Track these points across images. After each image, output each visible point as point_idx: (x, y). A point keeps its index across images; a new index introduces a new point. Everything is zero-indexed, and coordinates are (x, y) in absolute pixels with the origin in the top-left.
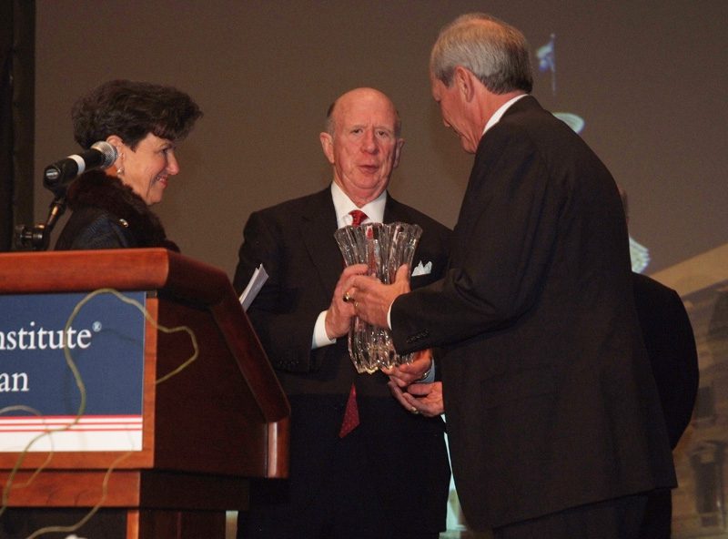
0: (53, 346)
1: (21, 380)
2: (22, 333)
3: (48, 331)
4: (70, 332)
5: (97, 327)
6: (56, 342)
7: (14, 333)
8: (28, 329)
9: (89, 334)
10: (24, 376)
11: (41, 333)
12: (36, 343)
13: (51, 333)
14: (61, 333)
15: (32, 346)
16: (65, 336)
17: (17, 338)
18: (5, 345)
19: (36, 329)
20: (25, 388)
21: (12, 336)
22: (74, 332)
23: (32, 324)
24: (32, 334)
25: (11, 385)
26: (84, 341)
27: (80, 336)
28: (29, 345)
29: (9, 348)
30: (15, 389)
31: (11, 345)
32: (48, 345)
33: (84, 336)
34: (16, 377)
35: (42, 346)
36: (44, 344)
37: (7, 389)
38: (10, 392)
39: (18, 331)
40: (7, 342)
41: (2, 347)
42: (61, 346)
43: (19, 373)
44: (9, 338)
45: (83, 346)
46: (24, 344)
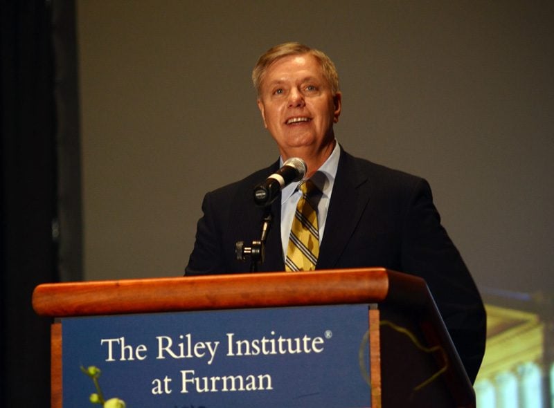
0: (291, 351)
1: (265, 381)
2: (264, 341)
3: (287, 338)
4: (306, 339)
5: (328, 334)
6: (294, 347)
7: (257, 341)
8: (269, 337)
9: (322, 341)
10: (268, 376)
11: (281, 340)
12: (277, 349)
13: (289, 341)
14: (298, 340)
15: (273, 352)
16: (302, 343)
17: (260, 345)
18: (250, 352)
19: (276, 338)
20: (269, 387)
21: (256, 343)
22: (309, 339)
23: (273, 333)
24: (273, 341)
25: (257, 385)
26: (318, 346)
27: (314, 342)
28: (271, 351)
29: (253, 353)
30: (261, 388)
31: (256, 351)
32: (288, 351)
33: (318, 342)
34: (261, 377)
35: (282, 352)
36: (283, 350)
37: (254, 388)
38: (257, 390)
39: (260, 339)
40: (252, 349)
41: (248, 353)
42: (298, 350)
43: (263, 375)
44: (254, 345)
45: (317, 351)
46: (267, 350)
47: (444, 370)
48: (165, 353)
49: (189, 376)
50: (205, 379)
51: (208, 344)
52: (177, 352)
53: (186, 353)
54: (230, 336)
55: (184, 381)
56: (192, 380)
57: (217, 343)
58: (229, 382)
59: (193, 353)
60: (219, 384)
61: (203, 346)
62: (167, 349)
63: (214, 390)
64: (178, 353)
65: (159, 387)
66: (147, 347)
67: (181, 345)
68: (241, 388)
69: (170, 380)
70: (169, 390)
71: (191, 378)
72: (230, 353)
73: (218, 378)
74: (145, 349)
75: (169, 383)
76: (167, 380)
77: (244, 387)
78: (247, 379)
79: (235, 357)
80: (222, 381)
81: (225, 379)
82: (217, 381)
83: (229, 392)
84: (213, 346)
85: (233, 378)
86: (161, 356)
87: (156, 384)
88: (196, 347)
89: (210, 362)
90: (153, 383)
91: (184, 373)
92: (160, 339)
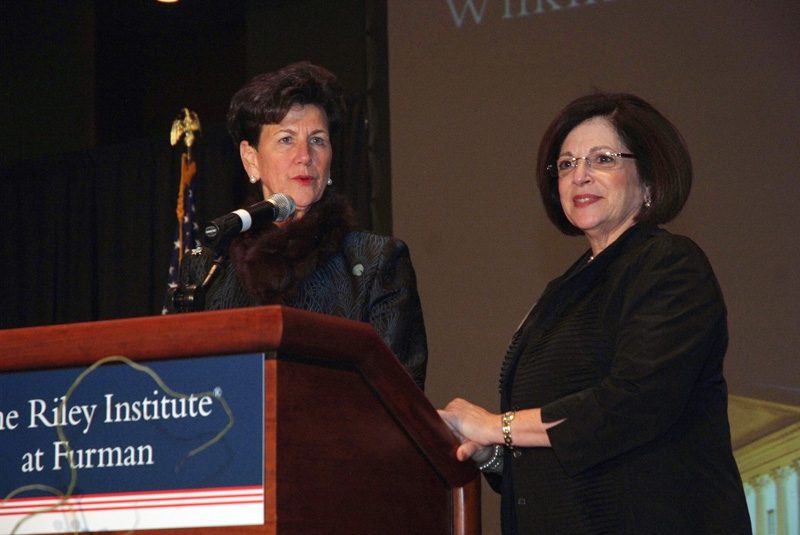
0: (175, 415)
1: (146, 452)
2: (146, 403)
3: (171, 399)
4: (192, 400)
5: (217, 392)
6: (179, 411)
7: (138, 403)
8: (152, 398)
9: (210, 402)
10: (149, 448)
11: (164, 402)
12: (160, 412)
13: (174, 402)
14: (183, 401)
15: (156, 417)
16: (187, 404)
17: (141, 408)
18: (130, 417)
19: (159, 398)
20: (150, 462)
21: (136, 406)
22: (196, 399)
23: (156, 392)
24: (155, 403)
25: (137, 459)
26: (206, 408)
27: (201, 404)
28: (153, 415)
29: (134, 419)
30: (141, 462)
31: (136, 416)
32: (171, 416)
33: (205, 403)
34: (141, 449)
35: (165, 416)
36: (167, 413)
37: (133, 463)
38: (136, 465)
39: (142, 401)
40: (132, 413)
41: (127, 419)
42: (183, 414)
43: (144, 446)
44: (135, 409)
45: (204, 414)
46: (148, 415)
47: (230, 426)
48: (38, 420)
49: (62, 449)
50: (80, 452)
51: (85, 408)
52: (50, 418)
53: (60, 421)
54: (109, 397)
55: (57, 455)
56: (66, 454)
57: (94, 407)
58: (106, 455)
59: (67, 420)
60: (95, 458)
61: (79, 411)
62: (40, 416)
63: (89, 465)
64: (52, 421)
65: (30, 462)
66: (19, 414)
67: (55, 410)
68: (119, 464)
69: (42, 454)
70: (41, 466)
71: (64, 451)
72: (108, 419)
73: (94, 451)
74: (16, 415)
75: (41, 457)
76: (38, 454)
77: (122, 461)
78: (126, 451)
79: (113, 424)
80: (98, 454)
81: (101, 451)
82: (92, 455)
83: (106, 469)
84: (89, 410)
85: (109, 450)
86: (33, 425)
87: (27, 459)
88: (71, 413)
89: (85, 431)
90: (24, 457)
91: (57, 445)
92: (33, 402)
